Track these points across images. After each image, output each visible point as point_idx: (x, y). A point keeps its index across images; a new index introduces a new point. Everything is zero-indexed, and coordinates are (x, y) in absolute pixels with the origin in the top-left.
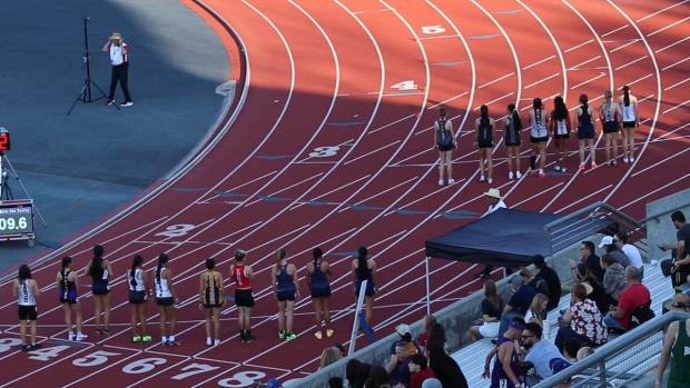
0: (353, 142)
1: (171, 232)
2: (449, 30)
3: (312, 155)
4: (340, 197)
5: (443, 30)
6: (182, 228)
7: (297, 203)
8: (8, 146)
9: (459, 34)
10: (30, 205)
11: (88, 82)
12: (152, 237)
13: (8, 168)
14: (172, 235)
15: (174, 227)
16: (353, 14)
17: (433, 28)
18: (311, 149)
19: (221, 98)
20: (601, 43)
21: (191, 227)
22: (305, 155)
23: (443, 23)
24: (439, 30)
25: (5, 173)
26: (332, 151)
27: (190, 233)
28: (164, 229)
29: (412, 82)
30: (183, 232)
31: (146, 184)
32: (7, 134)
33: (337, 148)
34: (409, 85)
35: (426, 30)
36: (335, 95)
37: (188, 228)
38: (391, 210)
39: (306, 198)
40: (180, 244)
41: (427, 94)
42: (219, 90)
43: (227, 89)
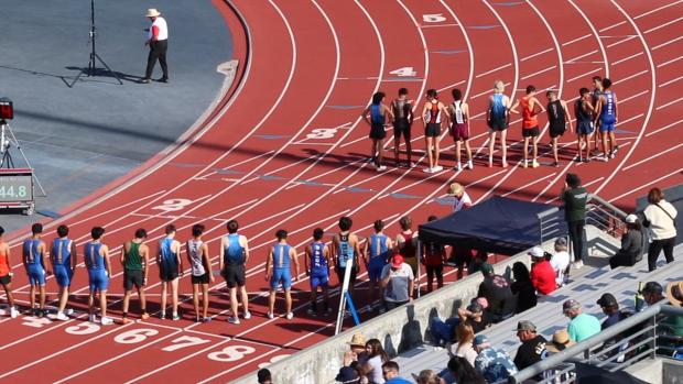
0: (351, 126)
1: (168, 206)
2: (450, 19)
3: (310, 136)
4: (336, 178)
5: (444, 19)
6: (178, 202)
7: (294, 182)
9: (460, 24)
10: (30, 174)
11: (93, 55)
12: (149, 211)
13: (11, 137)
14: (169, 210)
15: (170, 202)
17: (433, 16)
18: (309, 130)
19: (222, 77)
20: (598, 38)
21: (188, 202)
22: (303, 136)
24: (440, 19)
25: (7, 142)
26: (329, 133)
27: (187, 208)
28: (161, 202)
29: (411, 69)
30: (180, 207)
31: (142, 158)
32: (11, 104)
33: (335, 130)
34: (408, 71)
35: (427, 18)
36: (335, 78)
37: (186, 202)
38: (384, 193)
39: (302, 178)
40: (175, 218)
41: (425, 81)
42: (220, 69)
43: (227, 69)
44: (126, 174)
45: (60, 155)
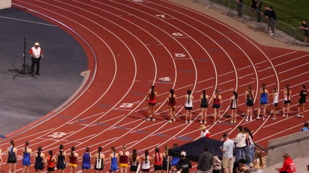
0: (140, 102)
1: (55, 135)
2: (187, 56)
3: (121, 106)
4: (132, 126)
5: (185, 56)
6: (60, 134)
7: (113, 127)
9: (192, 58)
11: (24, 65)
12: (46, 137)
14: (55, 137)
15: (56, 133)
16: (145, 45)
17: (180, 54)
18: (121, 104)
19: (83, 77)
20: (254, 67)
22: (118, 106)
23: (186, 53)
24: (183, 56)
26: (130, 105)
27: (64, 136)
28: (52, 134)
29: (169, 78)
30: (60, 136)
31: (44, 113)
33: (132, 104)
34: (167, 79)
35: (177, 55)
36: (134, 80)
37: (64, 134)
38: (154, 134)
39: (117, 125)
40: (58, 141)
41: (175, 83)
42: (82, 74)
43: (86, 74)
44: (37, 120)
45: (7, 110)
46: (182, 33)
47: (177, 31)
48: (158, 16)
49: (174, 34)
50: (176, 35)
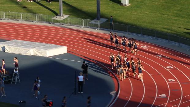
2: (176, 81)
5: (174, 81)
8: (52, 105)
9: (179, 82)
11: (75, 89)
16: (149, 75)
17: (171, 80)
19: (111, 96)
23: (175, 79)
24: (173, 80)
29: (165, 95)
32: (52, 102)
34: (164, 95)
35: (170, 80)
36: (143, 97)
41: (169, 98)
42: (111, 93)
43: (113, 93)
46: (172, 66)
47: (169, 65)
48: (157, 56)
49: (167, 67)
50: (169, 68)
